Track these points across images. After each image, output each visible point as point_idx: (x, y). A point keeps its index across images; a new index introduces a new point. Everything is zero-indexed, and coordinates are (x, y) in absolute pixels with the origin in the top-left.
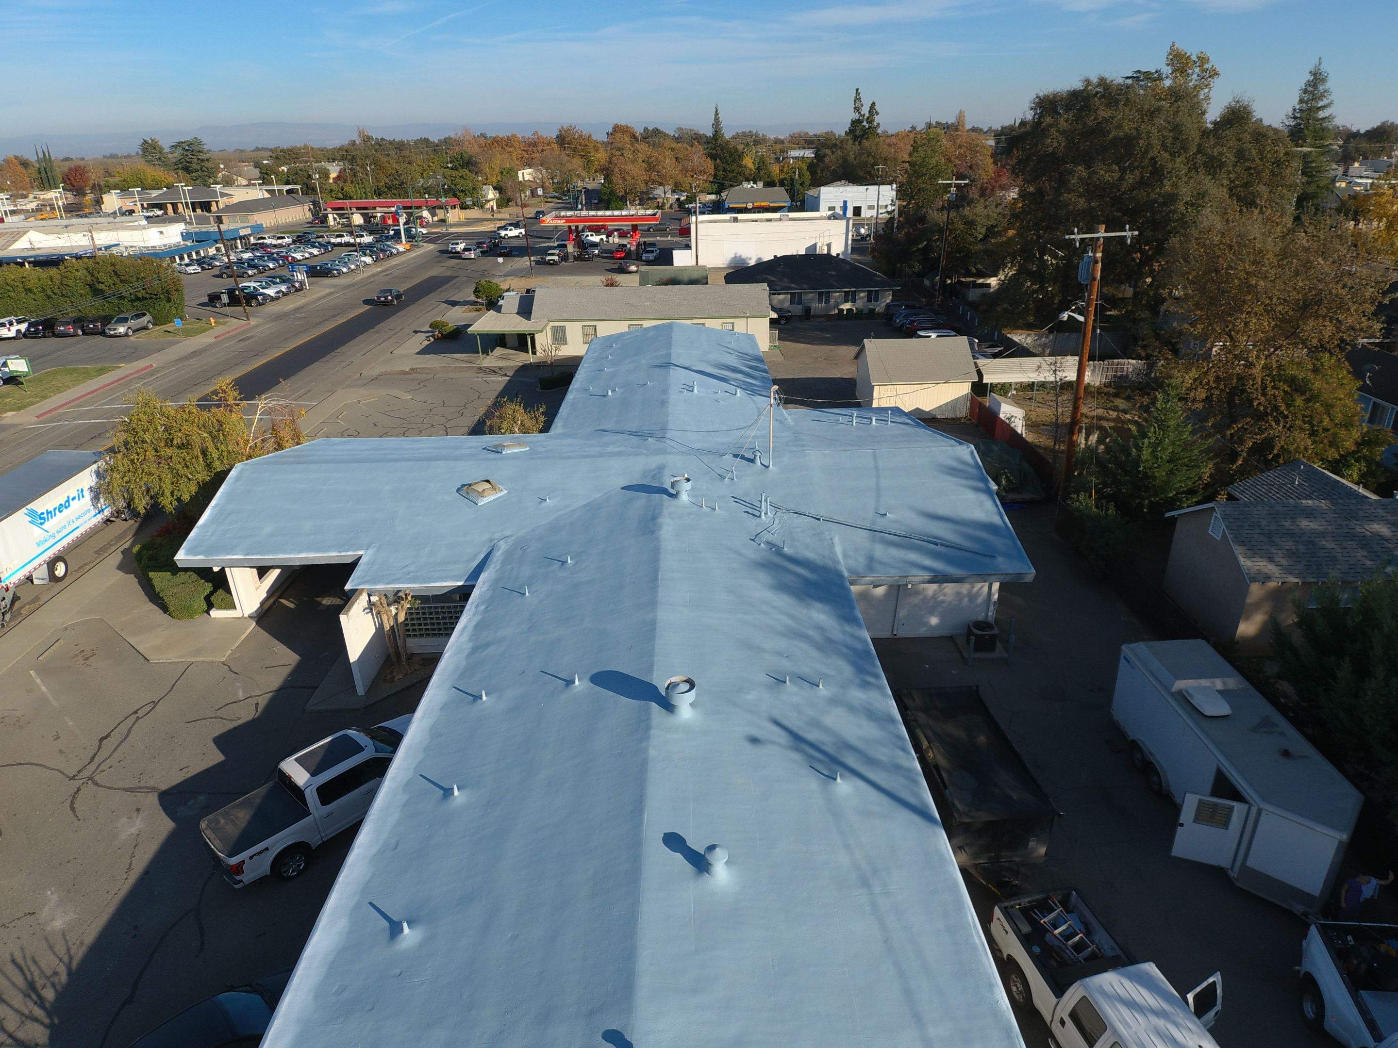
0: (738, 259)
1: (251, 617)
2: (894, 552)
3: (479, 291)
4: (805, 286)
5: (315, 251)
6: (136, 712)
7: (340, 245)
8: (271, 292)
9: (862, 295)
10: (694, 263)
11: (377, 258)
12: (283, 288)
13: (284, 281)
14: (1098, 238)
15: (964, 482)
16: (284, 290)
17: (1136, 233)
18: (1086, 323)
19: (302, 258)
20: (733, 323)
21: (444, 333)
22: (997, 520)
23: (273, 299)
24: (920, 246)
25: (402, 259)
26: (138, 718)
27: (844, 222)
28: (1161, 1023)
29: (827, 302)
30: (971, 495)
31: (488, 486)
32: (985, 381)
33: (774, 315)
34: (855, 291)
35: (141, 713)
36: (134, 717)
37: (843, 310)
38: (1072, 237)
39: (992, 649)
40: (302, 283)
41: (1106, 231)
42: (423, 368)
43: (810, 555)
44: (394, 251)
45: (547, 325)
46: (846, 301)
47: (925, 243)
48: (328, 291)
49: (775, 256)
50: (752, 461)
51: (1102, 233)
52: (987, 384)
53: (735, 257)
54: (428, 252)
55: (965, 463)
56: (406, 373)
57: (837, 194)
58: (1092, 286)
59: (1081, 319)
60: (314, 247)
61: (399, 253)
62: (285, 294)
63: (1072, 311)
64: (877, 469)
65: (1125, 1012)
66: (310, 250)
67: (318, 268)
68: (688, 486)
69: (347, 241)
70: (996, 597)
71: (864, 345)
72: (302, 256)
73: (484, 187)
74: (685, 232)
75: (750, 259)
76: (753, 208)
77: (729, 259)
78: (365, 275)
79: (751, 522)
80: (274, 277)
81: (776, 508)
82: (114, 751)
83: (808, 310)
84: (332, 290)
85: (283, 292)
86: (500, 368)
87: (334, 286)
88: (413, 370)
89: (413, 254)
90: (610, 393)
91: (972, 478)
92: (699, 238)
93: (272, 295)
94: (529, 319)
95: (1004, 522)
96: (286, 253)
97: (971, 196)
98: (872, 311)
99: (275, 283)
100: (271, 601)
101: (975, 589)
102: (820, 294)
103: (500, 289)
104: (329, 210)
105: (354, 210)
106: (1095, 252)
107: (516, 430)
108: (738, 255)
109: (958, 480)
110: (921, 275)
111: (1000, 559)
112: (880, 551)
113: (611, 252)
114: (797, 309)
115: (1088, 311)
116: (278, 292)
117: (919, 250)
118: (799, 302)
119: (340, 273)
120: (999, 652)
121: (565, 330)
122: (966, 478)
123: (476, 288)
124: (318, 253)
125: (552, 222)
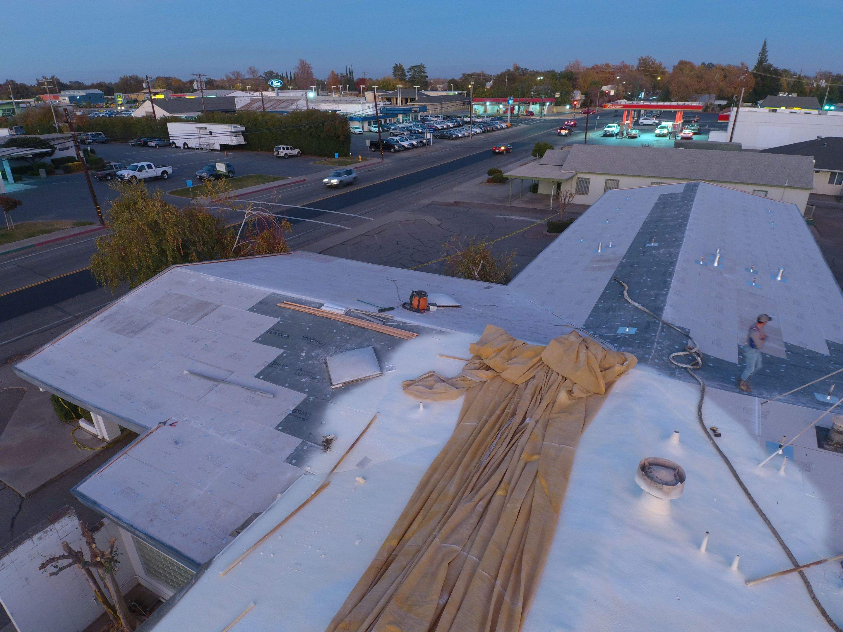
3: (536, 151)
10: (728, 141)
20: (767, 192)
23: (406, 149)
25: (502, 131)
45: (573, 176)
49: (819, 137)
54: (521, 129)
60: (451, 122)
61: (502, 128)
62: (415, 147)
66: (448, 124)
72: (442, 127)
73: (575, 91)
85: (413, 145)
87: (449, 144)
92: (737, 123)
93: (406, 146)
96: (433, 124)
99: (410, 139)
116: (410, 145)
119: (457, 137)
121: (589, 182)
123: (534, 148)
125: (611, 107)
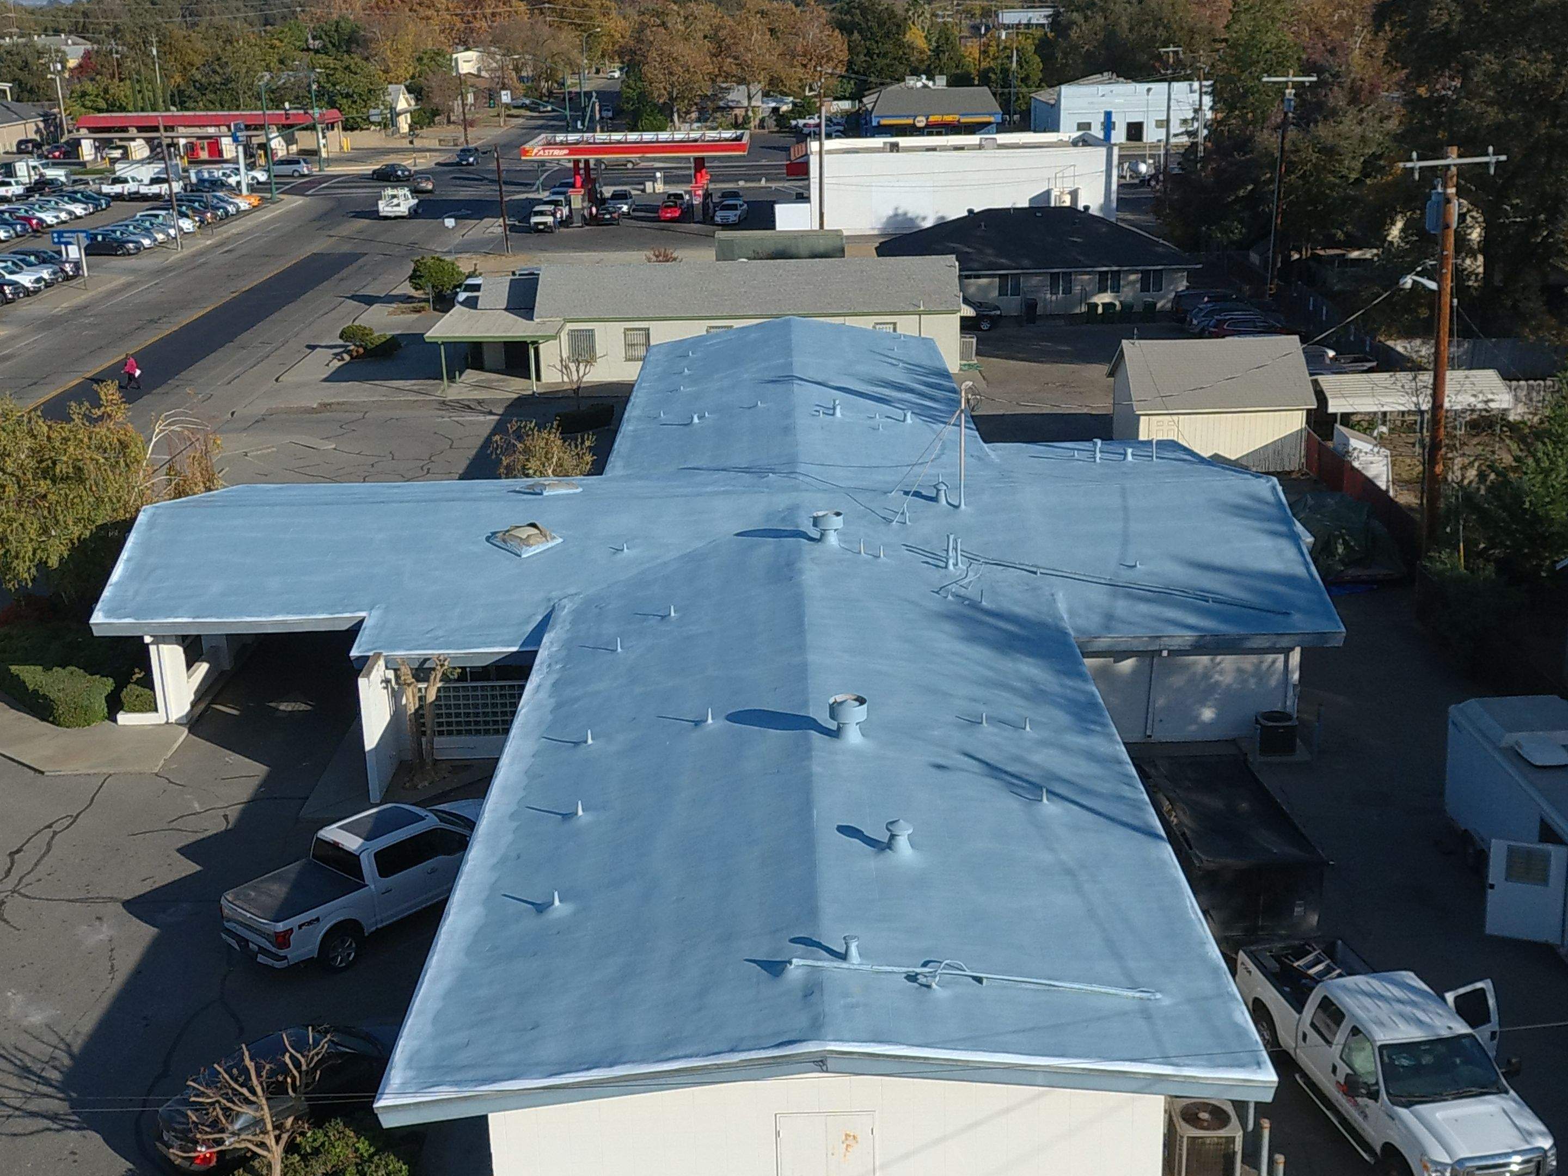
0: (900, 218)
1: (179, 723)
2: (1143, 608)
3: (420, 277)
4: (1026, 262)
5: (78, 209)
6: (50, 826)
7: (119, 197)
8: (26, 279)
9: (1133, 277)
10: (816, 226)
11: (202, 222)
12: (46, 274)
13: (44, 260)
14: (1448, 167)
15: (1257, 524)
16: (46, 276)
17: (1503, 158)
18: (1439, 292)
19: (55, 221)
20: (895, 324)
21: (370, 346)
22: (1300, 571)
23: (28, 293)
24: (1241, 193)
25: (247, 223)
26: (55, 833)
27: (1102, 151)
28: (1408, 1009)
29: (1068, 291)
30: (1266, 542)
31: (533, 531)
32: (1331, 410)
33: (969, 312)
34: (1119, 272)
35: (56, 827)
36: (49, 832)
37: (1096, 305)
38: (1409, 165)
39: (1291, 749)
40: (77, 265)
41: (1460, 156)
42: (343, 403)
43: (1019, 610)
44: (231, 209)
45: (562, 328)
46: (1102, 290)
47: (1250, 187)
48: (123, 280)
49: (970, 211)
50: (934, 499)
51: (1453, 159)
52: (1335, 415)
53: (896, 215)
54: (294, 211)
55: (1260, 500)
56: (313, 411)
57: (1095, 100)
58: (1444, 237)
59: (1433, 285)
60: (75, 201)
62: (48, 285)
63: (1418, 274)
64: (1125, 509)
65: (1367, 1001)
66: (68, 207)
67: (100, 238)
68: (838, 522)
69: (134, 189)
70: (1296, 676)
71: (1122, 351)
72: (57, 217)
73: (391, 88)
74: (800, 170)
75: (924, 219)
76: (927, 126)
77: (885, 220)
78: (186, 252)
79: (935, 576)
80: (29, 253)
81: (971, 559)
82: (36, 865)
83: (1031, 306)
84: (131, 278)
85: (45, 280)
86: (480, 402)
87: (133, 271)
88: (325, 406)
89: (266, 215)
90: (696, 420)
91: (1269, 519)
92: (825, 180)
93: (28, 285)
94: (531, 318)
95: (1311, 575)
96: (26, 211)
97: (1331, 102)
98: (1150, 307)
99: (30, 264)
100: (202, 706)
101: (1265, 666)
102: (1055, 277)
103: (459, 273)
104: (83, 131)
105: (133, 132)
106: (1445, 186)
107: (550, 472)
108: (900, 211)
109: (1248, 522)
110: (1244, 246)
111: (1297, 617)
112: (1122, 607)
113: (655, 209)
114: (1012, 305)
115: (1442, 275)
116: (38, 280)
117: (1238, 199)
118: (1016, 291)
119: (139, 248)
120: (1301, 754)
121: (593, 335)
122: (1261, 520)
123: (415, 271)
124: (84, 212)
125: (541, 152)
